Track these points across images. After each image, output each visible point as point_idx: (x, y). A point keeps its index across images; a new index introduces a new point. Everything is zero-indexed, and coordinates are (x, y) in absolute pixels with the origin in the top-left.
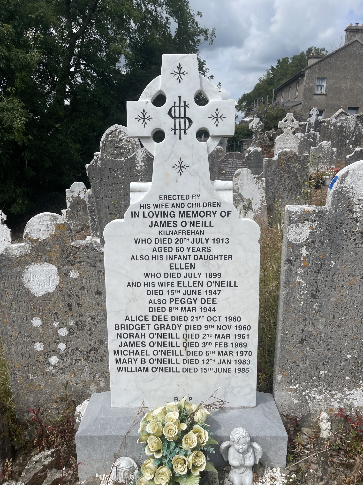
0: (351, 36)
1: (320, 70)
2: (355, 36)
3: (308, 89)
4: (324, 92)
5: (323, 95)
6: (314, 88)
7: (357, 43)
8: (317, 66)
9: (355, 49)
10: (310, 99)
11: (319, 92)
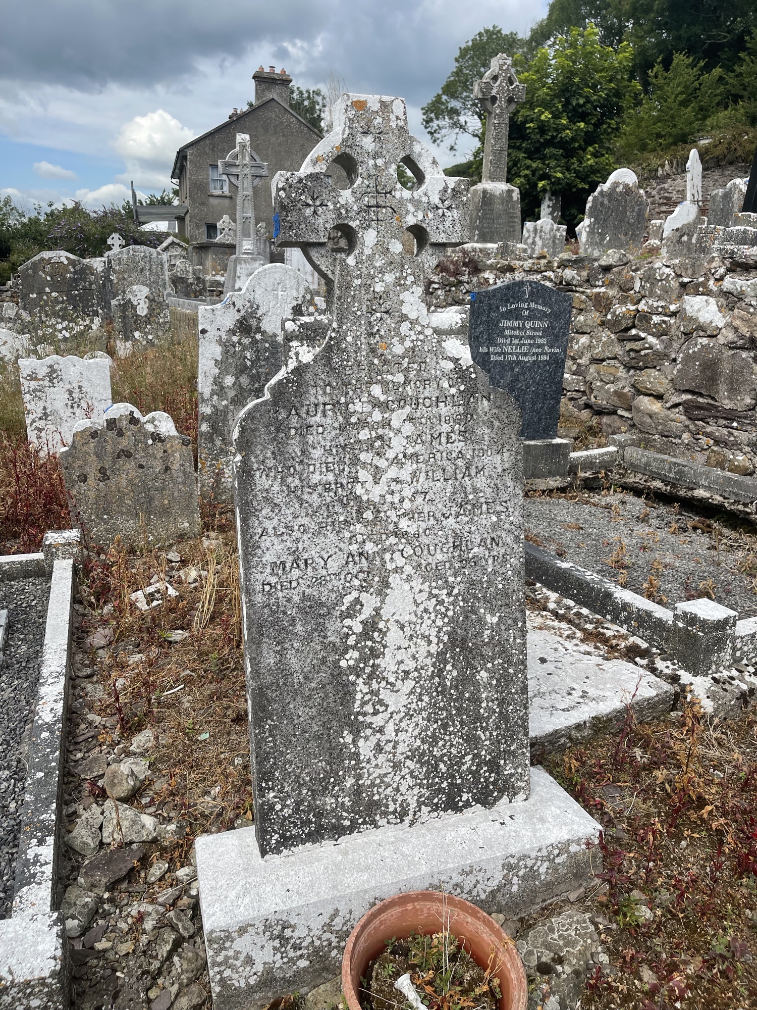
0: (263, 90)
1: (213, 150)
2: (269, 90)
3: (195, 184)
4: (227, 193)
5: (226, 197)
6: (208, 183)
7: (273, 104)
8: (207, 142)
9: (273, 116)
10: (203, 204)
11: (219, 192)
